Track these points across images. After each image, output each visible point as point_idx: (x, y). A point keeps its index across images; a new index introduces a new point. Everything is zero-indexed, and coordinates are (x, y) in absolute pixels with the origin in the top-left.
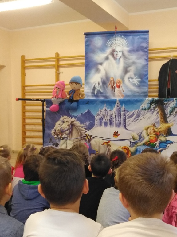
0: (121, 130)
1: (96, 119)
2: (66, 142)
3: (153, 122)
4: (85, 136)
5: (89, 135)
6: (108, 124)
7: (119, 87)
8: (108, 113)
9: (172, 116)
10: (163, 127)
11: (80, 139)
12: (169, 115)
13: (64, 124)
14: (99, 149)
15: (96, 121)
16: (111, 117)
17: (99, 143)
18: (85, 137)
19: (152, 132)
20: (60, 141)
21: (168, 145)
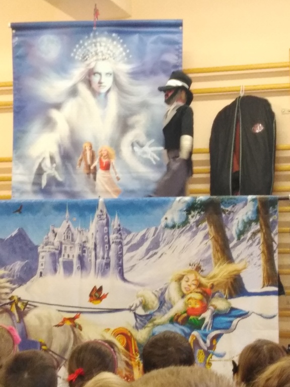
0: (110, 283)
1: (42, 254)
3: (195, 260)
4: (8, 301)
5: (19, 299)
6: (75, 267)
7: (107, 167)
8: (75, 237)
9: (244, 244)
10: (220, 272)
12: (235, 241)
14: (50, 338)
15: (40, 260)
16: (83, 248)
17: (50, 320)
18: (9, 306)
19: (193, 287)
21: (235, 321)
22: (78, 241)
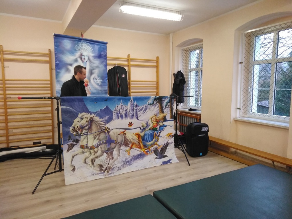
0: (134, 121)
1: (114, 114)
2: (87, 137)
4: (104, 129)
5: (107, 128)
6: (124, 117)
7: (87, 86)
8: (124, 108)
9: (166, 108)
10: (161, 116)
11: (99, 132)
13: (83, 120)
14: (117, 138)
15: (113, 115)
16: (126, 111)
17: (117, 133)
18: (104, 130)
19: (155, 120)
20: (80, 137)
21: (164, 128)
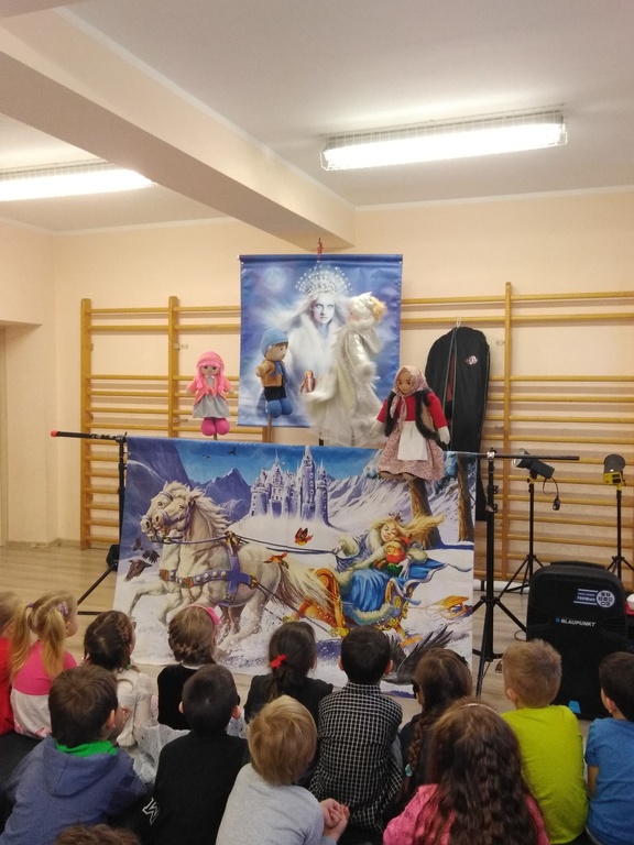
0: (315, 526)
1: (254, 494)
2: (177, 551)
3: (394, 510)
4: (224, 536)
6: (283, 509)
8: (284, 480)
9: (442, 498)
10: (418, 523)
11: (211, 544)
12: (433, 495)
13: (173, 503)
14: (260, 573)
15: (252, 500)
17: (260, 557)
18: (224, 541)
19: (393, 536)
21: (430, 573)
22: (286, 485)
